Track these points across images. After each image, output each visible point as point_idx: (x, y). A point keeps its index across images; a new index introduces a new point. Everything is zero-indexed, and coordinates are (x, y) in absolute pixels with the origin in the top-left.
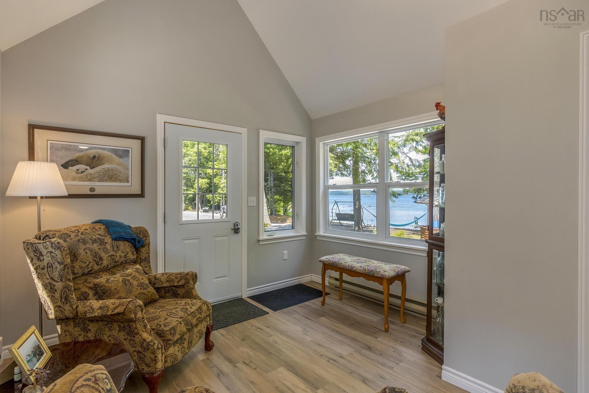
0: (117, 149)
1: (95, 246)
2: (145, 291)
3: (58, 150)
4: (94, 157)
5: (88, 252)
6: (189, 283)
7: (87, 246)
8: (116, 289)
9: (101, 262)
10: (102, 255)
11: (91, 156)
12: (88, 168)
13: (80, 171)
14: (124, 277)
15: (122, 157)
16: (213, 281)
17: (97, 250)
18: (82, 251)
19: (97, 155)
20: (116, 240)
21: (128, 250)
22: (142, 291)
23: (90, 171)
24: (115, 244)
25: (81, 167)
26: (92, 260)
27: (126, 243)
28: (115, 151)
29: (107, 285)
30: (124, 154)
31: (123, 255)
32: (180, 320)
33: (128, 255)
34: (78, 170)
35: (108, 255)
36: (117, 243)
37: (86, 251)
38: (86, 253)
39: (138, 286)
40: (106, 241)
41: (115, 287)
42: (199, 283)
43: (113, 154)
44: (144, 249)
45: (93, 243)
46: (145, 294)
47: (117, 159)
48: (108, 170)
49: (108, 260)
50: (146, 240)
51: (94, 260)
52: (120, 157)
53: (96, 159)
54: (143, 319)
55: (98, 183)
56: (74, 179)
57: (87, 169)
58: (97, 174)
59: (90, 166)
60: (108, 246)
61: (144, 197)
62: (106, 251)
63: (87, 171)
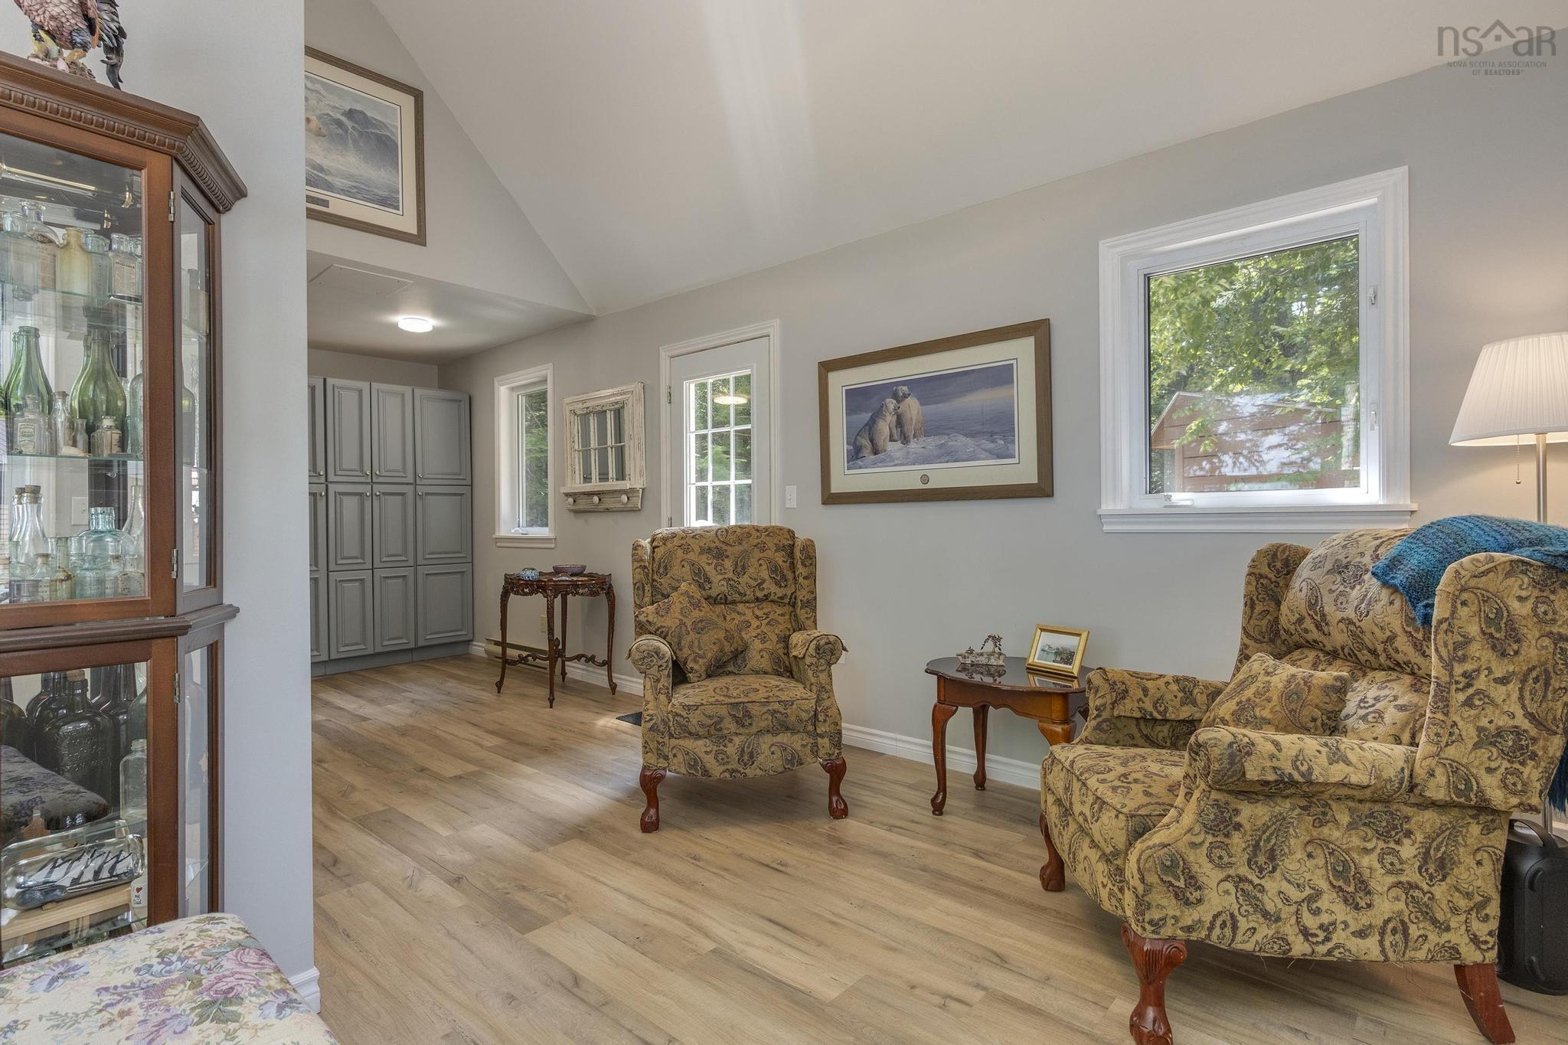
1: (1328, 582)
5: (1305, 590)
7: (1315, 574)
18: (1298, 583)
26: (1305, 613)
31: (1380, 634)
38: (1300, 590)
45: (1328, 572)
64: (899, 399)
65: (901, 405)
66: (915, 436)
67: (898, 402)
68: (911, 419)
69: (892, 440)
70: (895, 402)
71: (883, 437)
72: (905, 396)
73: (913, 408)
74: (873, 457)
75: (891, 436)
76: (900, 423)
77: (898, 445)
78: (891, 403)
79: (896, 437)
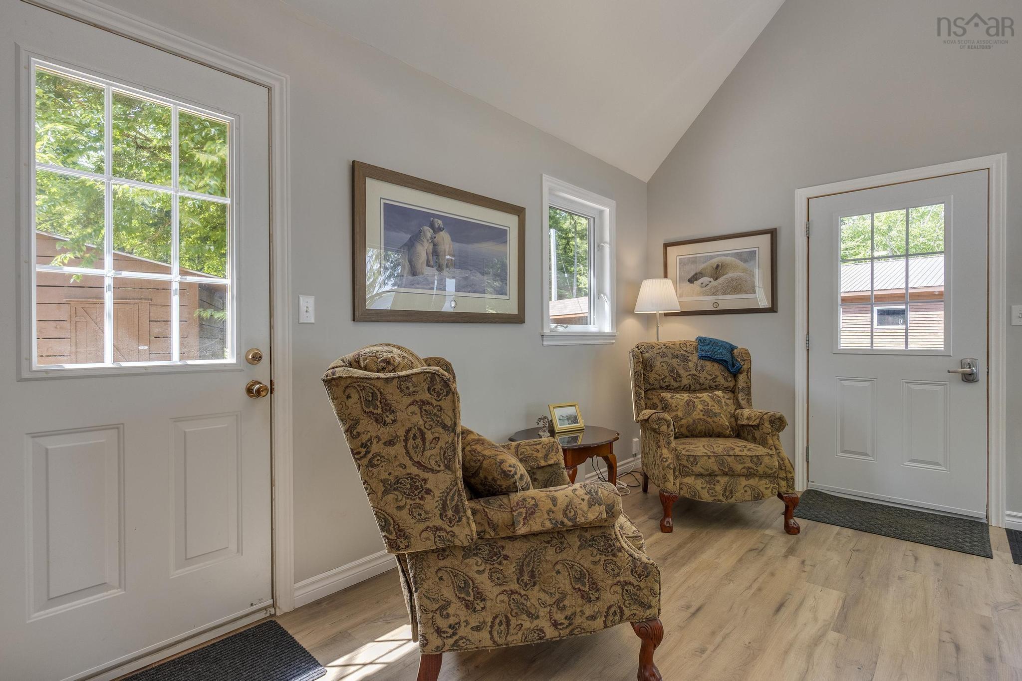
0: (741, 252)
1: (675, 362)
2: (709, 420)
3: (685, 265)
4: (718, 266)
5: (665, 366)
6: (763, 424)
7: (666, 359)
8: (676, 407)
9: (680, 379)
10: (680, 372)
11: (715, 267)
12: (712, 280)
13: (704, 285)
14: (691, 398)
15: (748, 262)
16: (905, 464)
17: (675, 365)
18: (658, 364)
19: (720, 264)
20: (702, 359)
21: (718, 373)
22: (705, 417)
23: (714, 283)
24: (700, 362)
25: (705, 280)
26: (668, 375)
27: (716, 365)
28: (739, 256)
29: (670, 400)
30: (750, 256)
31: (709, 377)
32: (709, 454)
33: (717, 379)
34: (702, 284)
35: (688, 373)
36: (702, 362)
37: (662, 364)
38: (662, 366)
39: (701, 411)
40: (690, 358)
41: (675, 404)
42: (873, 459)
43: (736, 258)
44: (742, 375)
45: (672, 358)
46: (707, 422)
47: (741, 264)
48: (732, 280)
49: (689, 379)
50: (744, 364)
51: (670, 375)
52: (745, 261)
53: (720, 267)
54: (669, 435)
55: (721, 297)
56: (698, 295)
57: (710, 282)
58: (720, 286)
59: (713, 278)
60: (691, 364)
61: (776, 312)
62: (686, 368)
63: (711, 284)
64: (436, 230)
65: (437, 236)
66: (447, 266)
67: (435, 232)
68: (445, 251)
69: (428, 265)
70: (432, 231)
71: (421, 261)
72: (440, 229)
73: (445, 239)
74: (411, 277)
75: (428, 261)
76: (436, 253)
77: (434, 271)
78: (429, 233)
79: (432, 262)
